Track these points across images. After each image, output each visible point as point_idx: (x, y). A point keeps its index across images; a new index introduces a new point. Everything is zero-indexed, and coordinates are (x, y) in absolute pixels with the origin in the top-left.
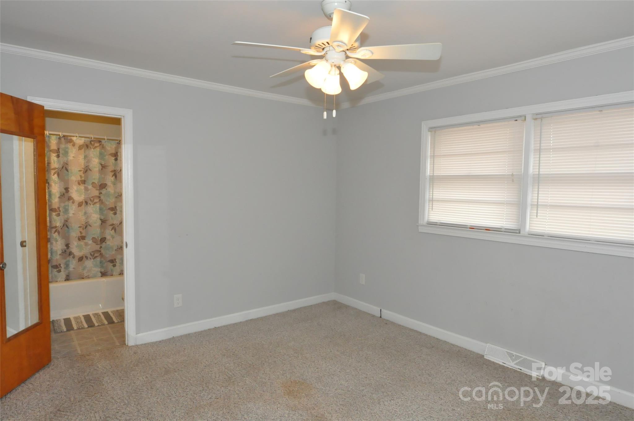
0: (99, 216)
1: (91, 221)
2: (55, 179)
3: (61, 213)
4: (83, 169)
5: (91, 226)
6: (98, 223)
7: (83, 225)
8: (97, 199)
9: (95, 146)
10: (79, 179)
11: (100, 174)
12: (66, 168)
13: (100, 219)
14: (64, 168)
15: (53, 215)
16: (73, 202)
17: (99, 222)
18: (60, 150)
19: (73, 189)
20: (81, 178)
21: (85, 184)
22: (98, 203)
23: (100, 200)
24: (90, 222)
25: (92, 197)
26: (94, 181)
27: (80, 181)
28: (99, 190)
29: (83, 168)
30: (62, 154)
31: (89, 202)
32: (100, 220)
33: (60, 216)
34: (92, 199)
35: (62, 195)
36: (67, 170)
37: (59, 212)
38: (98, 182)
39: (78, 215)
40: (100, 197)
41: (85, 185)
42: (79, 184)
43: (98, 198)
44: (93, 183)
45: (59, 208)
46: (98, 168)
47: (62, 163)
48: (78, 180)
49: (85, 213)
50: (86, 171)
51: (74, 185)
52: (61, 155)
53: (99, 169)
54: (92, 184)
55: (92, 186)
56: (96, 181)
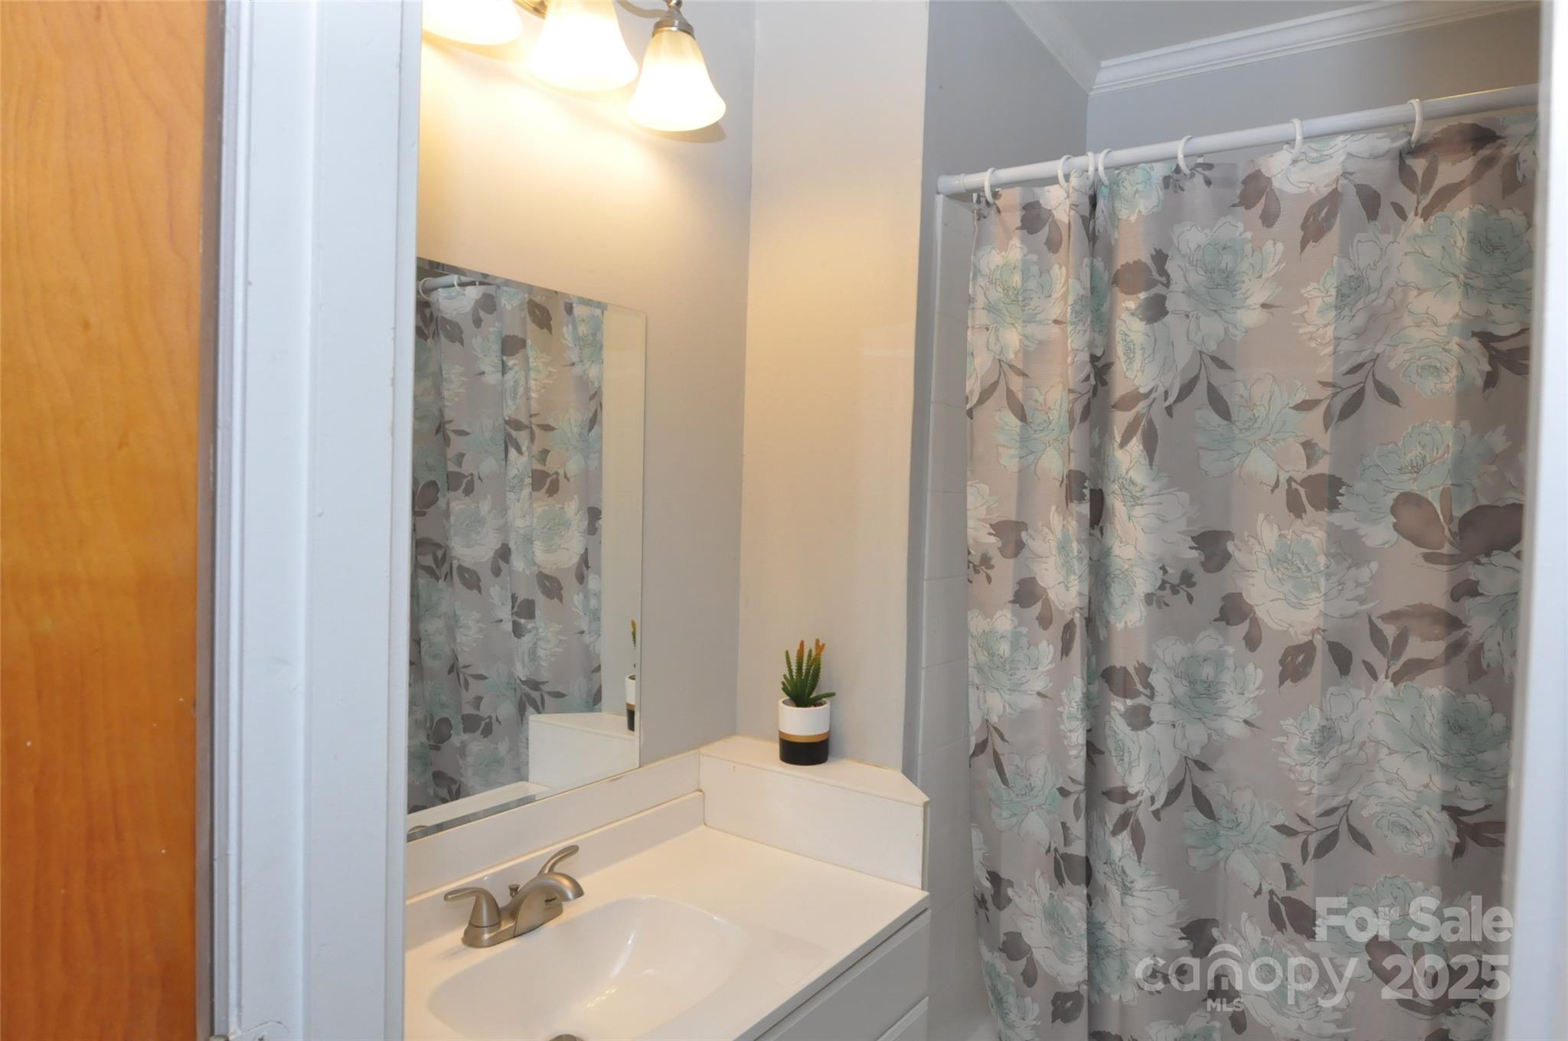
0: (1438, 783)
1: (1368, 811)
2: (1133, 474)
3: (1160, 711)
4: (1329, 391)
5: (1367, 846)
6: (1425, 839)
7: (1303, 820)
8: (1437, 639)
9: (1439, 183)
10: (1299, 469)
11: (1466, 425)
12: (1212, 390)
13: (1444, 808)
14: (1200, 391)
15: (1113, 713)
16: (1252, 642)
17: (1438, 833)
18: (1171, 267)
19: (1257, 548)
20: (1310, 460)
21: (1333, 506)
22: (1437, 674)
23: (1455, 648)
24: (1365, 813)
25: (1393, 617)
26: (1413, 487)
27: (1304, 483)
28: (1452, 560)
29: (1325, 384)
30: (1189, 293)
31: (1365, 650)
32: (1444, 817)
33: (1153, 729)
34: (1390, 631)
35: (1176, 581)
36: (1219, 405)
37: (1142, 700)
38: (1445, 495)
39: (1282, 739)
40: (1454, 623)
41: (1336, 518)
42: (1295, 508)
43: (1438, 630)
44: (1408, 499)
45: (1149, 670)
46: (1454, 373)
47: (1183, 356)
48: (1290, 480)
49: (1327, 735)
50: (1353, 405)
51: (1261, 516)
52: (1176, 301)
53: (1460, 379)
54: (1394, 510)
55: (1396, 527)
56: (1431, 486)
